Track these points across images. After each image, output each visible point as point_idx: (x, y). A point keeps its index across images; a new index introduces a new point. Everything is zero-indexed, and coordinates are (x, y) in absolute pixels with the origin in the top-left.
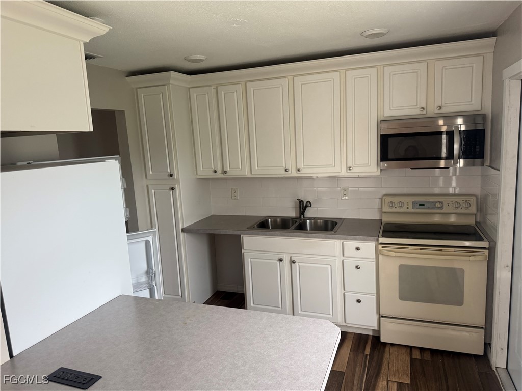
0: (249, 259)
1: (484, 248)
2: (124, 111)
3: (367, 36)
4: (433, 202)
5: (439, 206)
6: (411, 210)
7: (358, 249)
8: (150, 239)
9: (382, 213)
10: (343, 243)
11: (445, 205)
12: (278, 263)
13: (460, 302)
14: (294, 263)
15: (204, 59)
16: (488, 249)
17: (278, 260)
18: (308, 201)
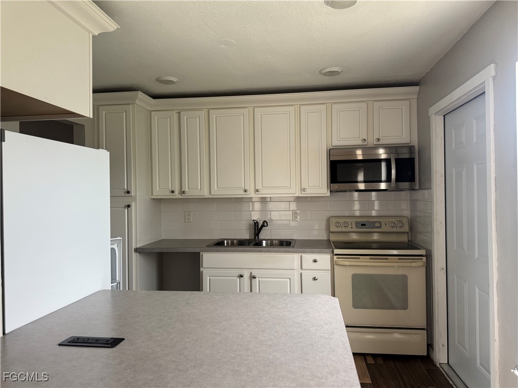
0: (208, 278)
1: (422, 256)
2: (84, 126)
3: (325, 74)
4: (373, 222)
5: (378, 225)
6: (355, 229)
7: (315, 261)
8: (115, 247)
9: (330, 232)
10: (301, 256)
11: (383, 225)
12: (238, 279)
13: (405, 307)
14: (255, 278)
15: (176, 81)
16: (426, 256)
17: (238, 277)
18: (265, 221)
